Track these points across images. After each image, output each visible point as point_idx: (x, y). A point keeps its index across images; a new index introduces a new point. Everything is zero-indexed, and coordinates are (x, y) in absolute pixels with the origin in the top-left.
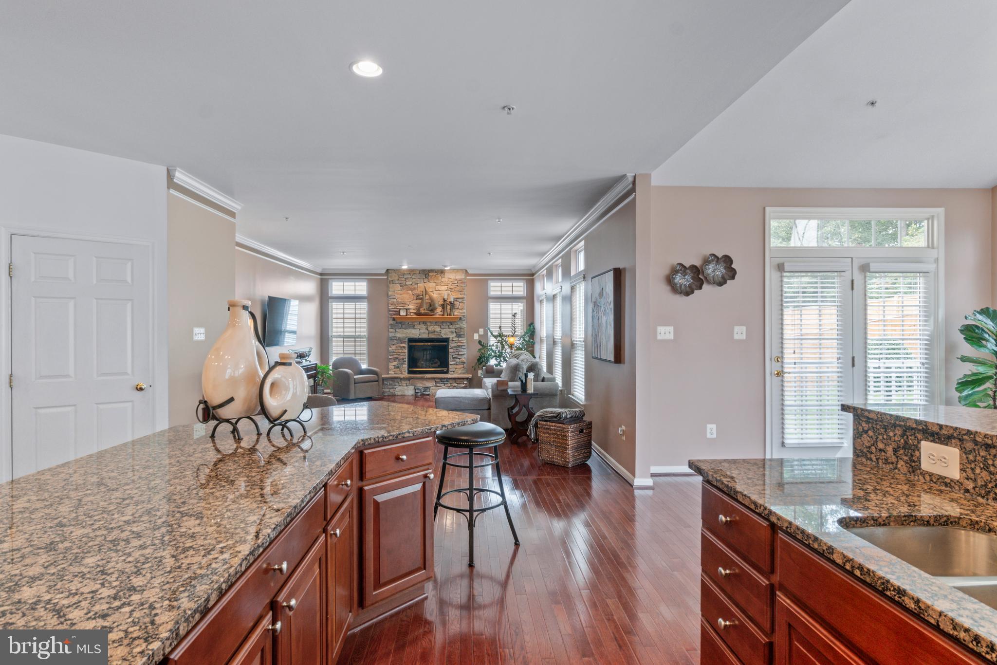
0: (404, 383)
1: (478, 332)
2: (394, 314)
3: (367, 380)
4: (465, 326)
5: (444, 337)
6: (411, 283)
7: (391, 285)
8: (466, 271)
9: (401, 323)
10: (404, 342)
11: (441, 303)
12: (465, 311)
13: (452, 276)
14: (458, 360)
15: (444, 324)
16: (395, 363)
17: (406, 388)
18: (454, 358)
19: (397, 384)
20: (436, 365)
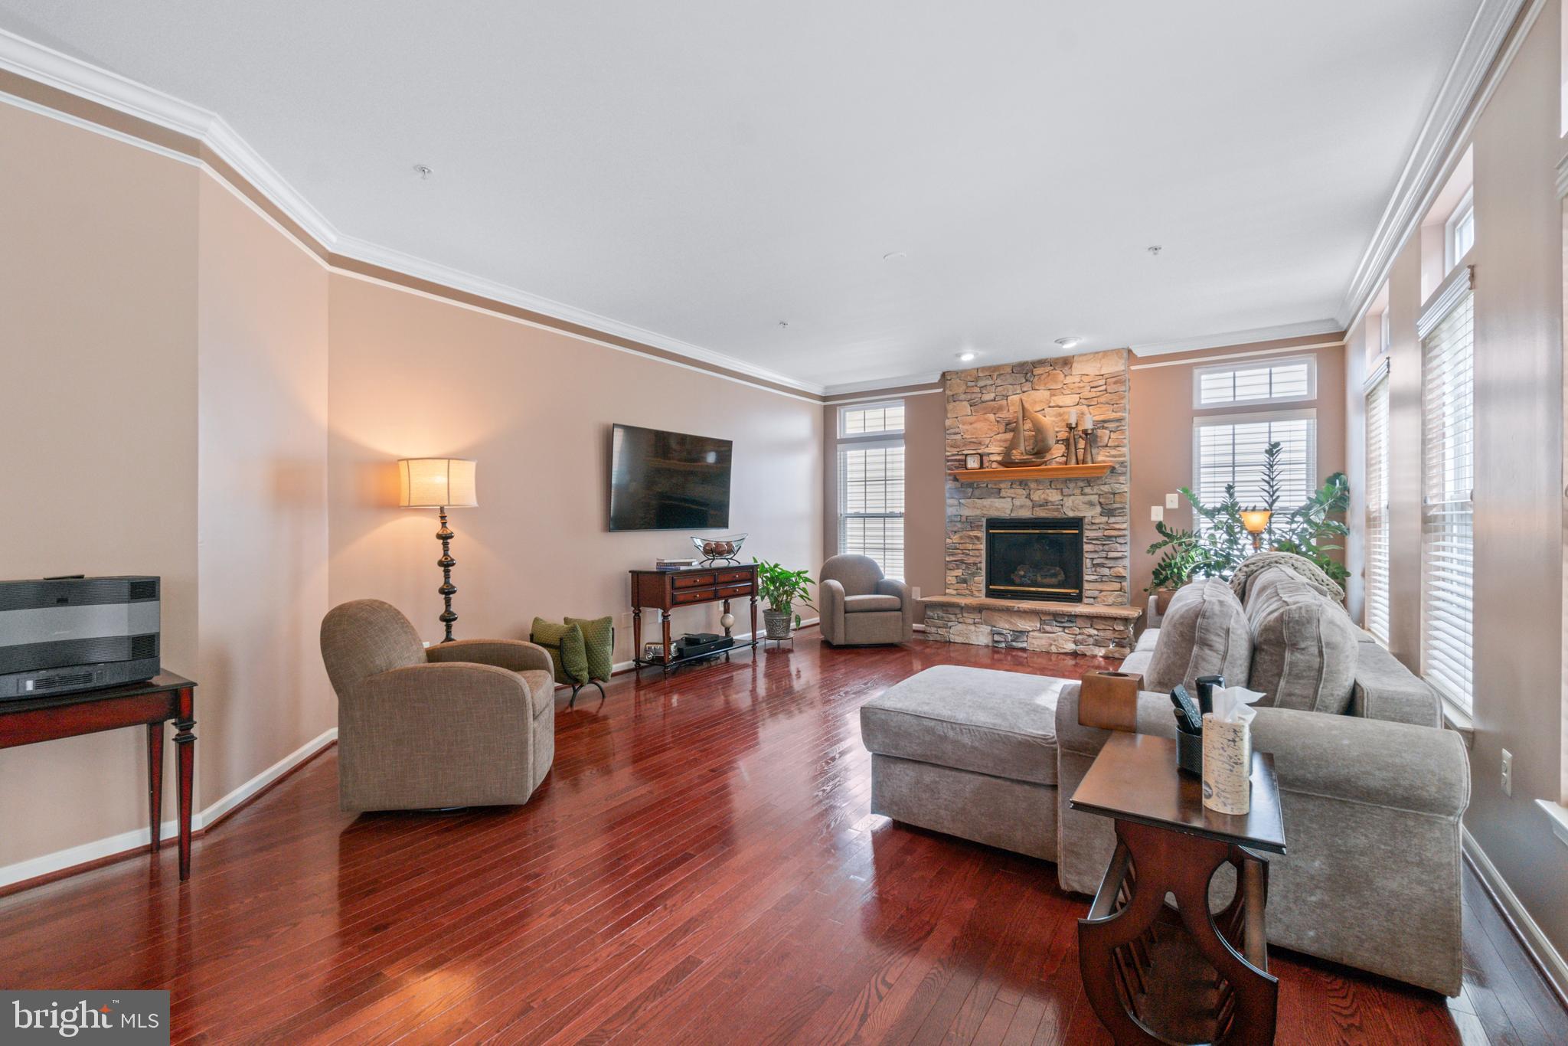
0: (969, 618)
1: (1163, 504)
2: (957, 468)
3: (873, 606)
4: (1126, 488)
5: (1071, 514)
6: (992, 396)
7: (950, 406)
8: (1130, 351)
9: (970, 485)
10: (978, 528)
11: (1063, 435)
12: (1125, 450)
13: (1091, 369)
14: (1106, 571)
15: (1072, 485)
16: (959, 572)
17: (972, 628)
18: (1095, 565)
19: (953, 617)
20: (1054, 581)
